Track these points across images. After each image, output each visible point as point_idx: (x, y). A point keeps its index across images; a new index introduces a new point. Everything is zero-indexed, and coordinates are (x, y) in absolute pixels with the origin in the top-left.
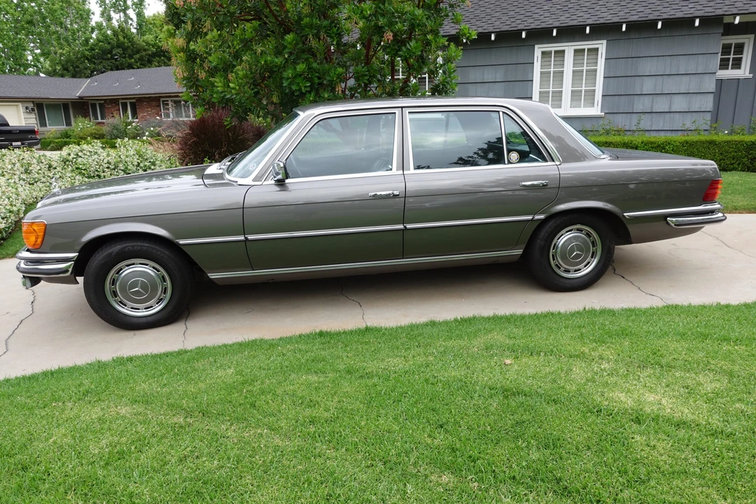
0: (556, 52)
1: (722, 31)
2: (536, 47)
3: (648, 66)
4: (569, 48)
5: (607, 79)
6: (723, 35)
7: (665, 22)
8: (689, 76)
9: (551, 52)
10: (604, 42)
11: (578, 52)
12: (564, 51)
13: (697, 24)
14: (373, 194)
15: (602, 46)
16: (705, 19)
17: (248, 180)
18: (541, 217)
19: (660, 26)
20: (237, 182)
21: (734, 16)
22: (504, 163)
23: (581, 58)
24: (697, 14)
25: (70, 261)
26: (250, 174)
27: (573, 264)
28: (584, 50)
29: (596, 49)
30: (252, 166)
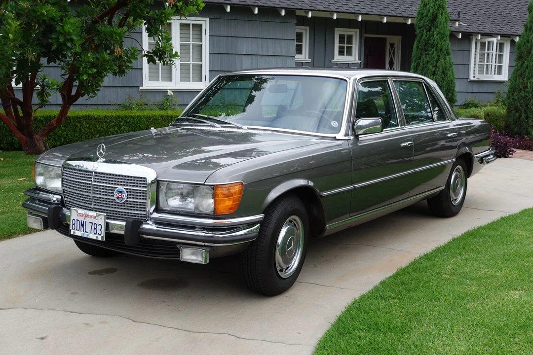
1: (296, 22)
3: (245, 46)
4: (176, 22)
5: (211, 55)
6: (297, 25)
7: (261, 9)
8: (276, 57)
10: (207, 19)
11: (184, 26)
12: (170, 24)
13: (283, 13)
14: (402, 145)
15: (205, 23)
16: (288, 11)
17: (340, 135)
18: (454, 160)
19: (256, 11)
20: (335, 137)
21: (307, 11)
22: (433, 121)
23: (185, 32)
24: (283, 5)
25: (258, 223)
26: (338, 130)
27: (457, 195)
28: (189, 24)
29: (201, 26)
30: (335, 124)
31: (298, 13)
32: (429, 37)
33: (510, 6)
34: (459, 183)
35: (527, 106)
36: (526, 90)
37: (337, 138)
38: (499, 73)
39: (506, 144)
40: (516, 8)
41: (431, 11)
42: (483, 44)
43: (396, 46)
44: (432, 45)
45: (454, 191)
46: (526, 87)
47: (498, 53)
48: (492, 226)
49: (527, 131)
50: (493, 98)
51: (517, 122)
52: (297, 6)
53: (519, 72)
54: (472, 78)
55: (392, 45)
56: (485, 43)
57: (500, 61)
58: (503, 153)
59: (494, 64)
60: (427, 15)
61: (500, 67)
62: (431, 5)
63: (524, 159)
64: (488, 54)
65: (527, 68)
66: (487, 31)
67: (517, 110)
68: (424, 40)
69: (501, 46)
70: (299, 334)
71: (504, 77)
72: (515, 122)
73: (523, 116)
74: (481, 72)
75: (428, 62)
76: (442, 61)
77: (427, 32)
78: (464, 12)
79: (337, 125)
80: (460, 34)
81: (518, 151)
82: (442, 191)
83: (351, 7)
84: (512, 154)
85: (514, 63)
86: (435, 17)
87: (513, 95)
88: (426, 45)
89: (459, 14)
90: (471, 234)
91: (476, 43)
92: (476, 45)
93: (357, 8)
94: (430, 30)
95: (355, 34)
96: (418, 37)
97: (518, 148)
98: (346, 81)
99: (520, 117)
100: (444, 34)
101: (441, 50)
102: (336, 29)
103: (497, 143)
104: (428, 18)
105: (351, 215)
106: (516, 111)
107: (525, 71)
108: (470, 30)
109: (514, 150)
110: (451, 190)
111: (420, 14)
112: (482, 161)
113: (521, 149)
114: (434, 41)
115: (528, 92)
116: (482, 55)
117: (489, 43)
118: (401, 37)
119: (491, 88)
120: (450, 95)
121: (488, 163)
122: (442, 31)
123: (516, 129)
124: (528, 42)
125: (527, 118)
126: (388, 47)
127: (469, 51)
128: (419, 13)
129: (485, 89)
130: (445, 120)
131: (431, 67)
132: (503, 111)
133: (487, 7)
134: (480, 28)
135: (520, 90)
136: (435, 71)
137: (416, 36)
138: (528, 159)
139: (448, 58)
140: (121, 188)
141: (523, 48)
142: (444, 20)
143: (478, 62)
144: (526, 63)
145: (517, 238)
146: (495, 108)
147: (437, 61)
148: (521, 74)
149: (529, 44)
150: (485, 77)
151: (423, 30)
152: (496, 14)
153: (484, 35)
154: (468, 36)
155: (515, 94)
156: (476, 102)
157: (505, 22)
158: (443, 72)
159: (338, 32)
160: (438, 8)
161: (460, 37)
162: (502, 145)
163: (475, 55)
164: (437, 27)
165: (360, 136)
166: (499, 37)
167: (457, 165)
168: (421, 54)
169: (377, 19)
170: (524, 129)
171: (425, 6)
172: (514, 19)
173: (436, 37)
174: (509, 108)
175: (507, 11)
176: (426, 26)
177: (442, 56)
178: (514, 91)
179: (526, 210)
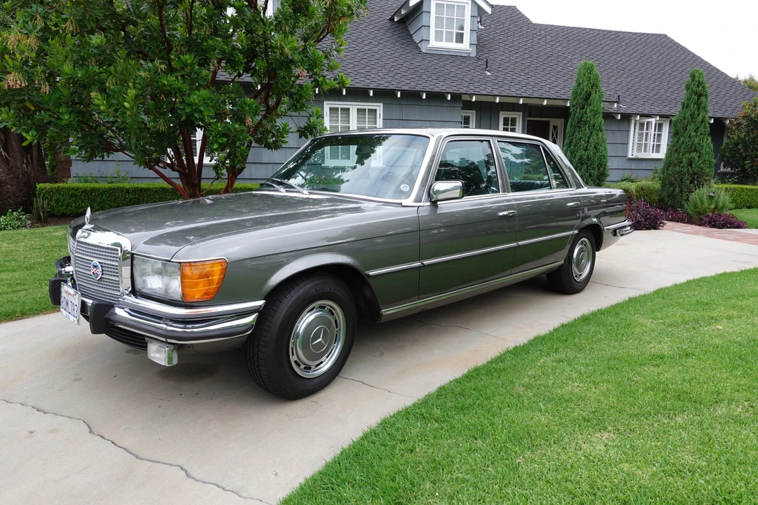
0: (342, 109)
1: (461, 106)
2: (325, 102)
4: (354, 107)
6: (463, 109)
7: (429, 94)
9: (338, 109)
10: (381, 105)
11: (360, 111)
12: (348, 109)
13: (449, 98)
14: (501, 214)
15: (379, 107)
16: (453, 95)
17: (409, 201)
18: (576, 232)
19: (424, 97)
20: (401, 204)
21: (471, 95)
22: (551, 188)
23: (363, 116)
24: (449, 90)
25: (255, 313)
26: (408, 195)
27: (581, 270)
28: (365, 109)
29: (375, 110)
30: (405, 188)
31: (465, 98)
32: (583, 115)
33: (671, 90)
34: (585, 257)
35: (681, 180)
36: (681, 165)
37: (403, 204)
38: (658, 151)
39: (656, 217)
40: (676, 92)
41: (585, 89)
42: (642, 125)
43: (559, 128)
44: (585, 122)
45: (578, 265)
46: (682, 162)
47: (657, 133)
48: (614, 310)
49: (681, 204)
50: (650, 174)
51: (671, 196)
52: (462, 91)
53: (675, 148)
54: (630, 156)
55: (555, 127)
56: (644, 124)
57: (659, 140)
58: (653, 225)
59: (652, 143)
60: (581, 94)
61: (658, 146)
62: (585, 83)
63: (676, 231)
64: (647, 134)
65: (683, 143)
66: (646, 112)
67: (671, 184)
68: (577, 117)
69: (660, 126)
70: (276, 475)
71: (662, 155)
72: (669, 196)
73: (677, 190)
74: (639, 150)
75: (581, 138)
76: (595, 137)
77: (580, 110)
78: (624, 95)
79: (408, 189)
80: (619, 115)
81: (669, 224)
82: (562, 265)
83: (514, 91)
84: (663, 226)
85: (671, 139)
86: (589, 95)
87: (667, 170)
88: (579, 122)
89: (619, 97)
90: (585, 319)
91: (635, 124)
92: (635, 126)
93: (519, 92)
94: (583, 108)
95: (518, 116)
96: (572, 116)
97: (671, 220)
98: (428, 138)
99: (674, 191)
100: (596, 111)
101: (594, 126)
102: (501, 112)
103: (646, 215)
104: (581, 96)
105: (421, 297)
106: (671, 186)
107: (680, 147)
108: (629, 111)
109: (665, 222)
110: (573, 265)
111: (575, 93)
112: (615, 233)
113: (674, 221)
114: (587, 118)
115: (683, 167)
116: (641, 135)
117: (648, 123)
118: (563, 120)
119: (648, 165)
120: (602, 169)
121: (622, 235)
122: (595, 109)
123: (670, 203)
124: (685, 119)
125: (681, 192)
126: (551, 129)
127: (628, 131)
128: (573, 92)
129: (644, 165)
130: (567, 187)
131: (583, 142)
132: (658, 186)
133: (648, 91)
134: (640, 110)
135: (675, 165)
136: (587, 147)
137: (571, 114)
138: (679, 231)
139: (600, 134)
140: (96, 261)
141: (679, 125)
142: (598, 97)
143: (636, 141)
144: (682, 139)
145: (637, 330)
146: (650, 183)
147: (589, 138)
148: (676, 150)
149: (686, 121)
150: (642, 155)
151: (577, 108)
152: (656, 97)
153: (643, 116)
154: (627, 117)
155: (670, 169)
156: (633, 178)
157: (665, 104)
158: (595, 147)
159: (502, 115)
160: (592, 87)
161: (619, 118)
162: (653, 217)
163: (634, 135)
164: (590, 105)
165: (438, 203)
166: (658, 117)
167: (582, 238)
168: (575, 131)
169: (537, 102)
170: (678, 203)
171: (579, 85)
172: (674, 101)
173: (589, 114)
174: (663, 183)
175: (668, 95)
176: (580, 104)
177: (594, 133)
178: (669, 167)
179: (661, 289)
